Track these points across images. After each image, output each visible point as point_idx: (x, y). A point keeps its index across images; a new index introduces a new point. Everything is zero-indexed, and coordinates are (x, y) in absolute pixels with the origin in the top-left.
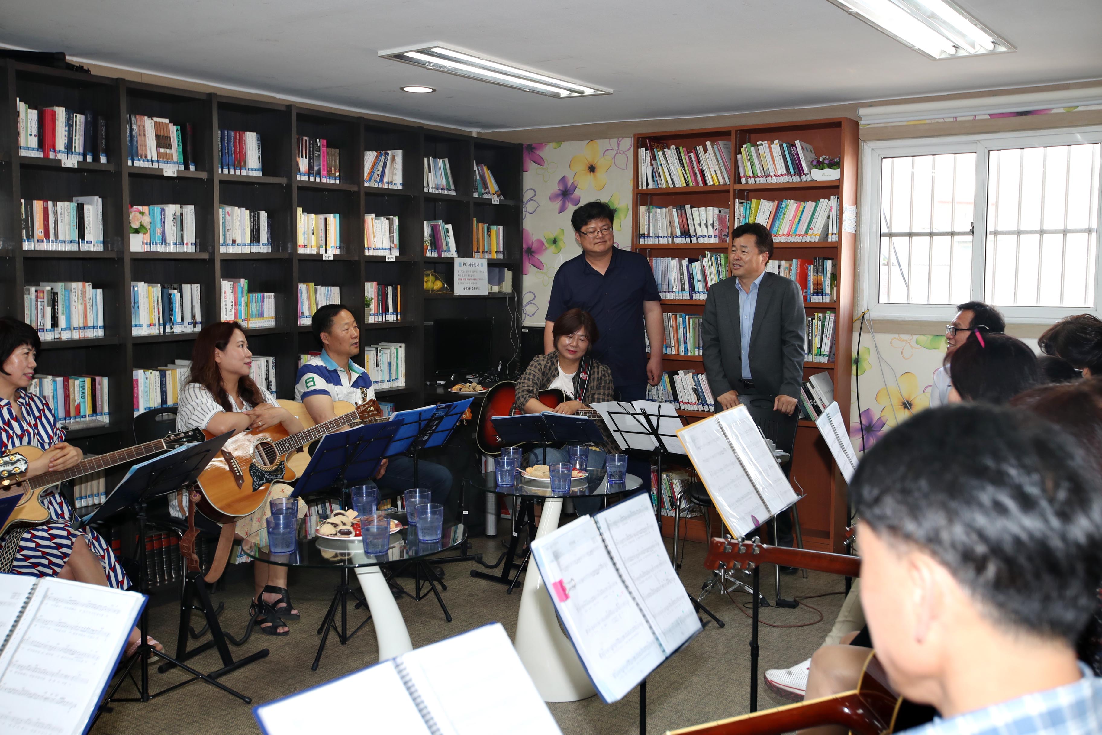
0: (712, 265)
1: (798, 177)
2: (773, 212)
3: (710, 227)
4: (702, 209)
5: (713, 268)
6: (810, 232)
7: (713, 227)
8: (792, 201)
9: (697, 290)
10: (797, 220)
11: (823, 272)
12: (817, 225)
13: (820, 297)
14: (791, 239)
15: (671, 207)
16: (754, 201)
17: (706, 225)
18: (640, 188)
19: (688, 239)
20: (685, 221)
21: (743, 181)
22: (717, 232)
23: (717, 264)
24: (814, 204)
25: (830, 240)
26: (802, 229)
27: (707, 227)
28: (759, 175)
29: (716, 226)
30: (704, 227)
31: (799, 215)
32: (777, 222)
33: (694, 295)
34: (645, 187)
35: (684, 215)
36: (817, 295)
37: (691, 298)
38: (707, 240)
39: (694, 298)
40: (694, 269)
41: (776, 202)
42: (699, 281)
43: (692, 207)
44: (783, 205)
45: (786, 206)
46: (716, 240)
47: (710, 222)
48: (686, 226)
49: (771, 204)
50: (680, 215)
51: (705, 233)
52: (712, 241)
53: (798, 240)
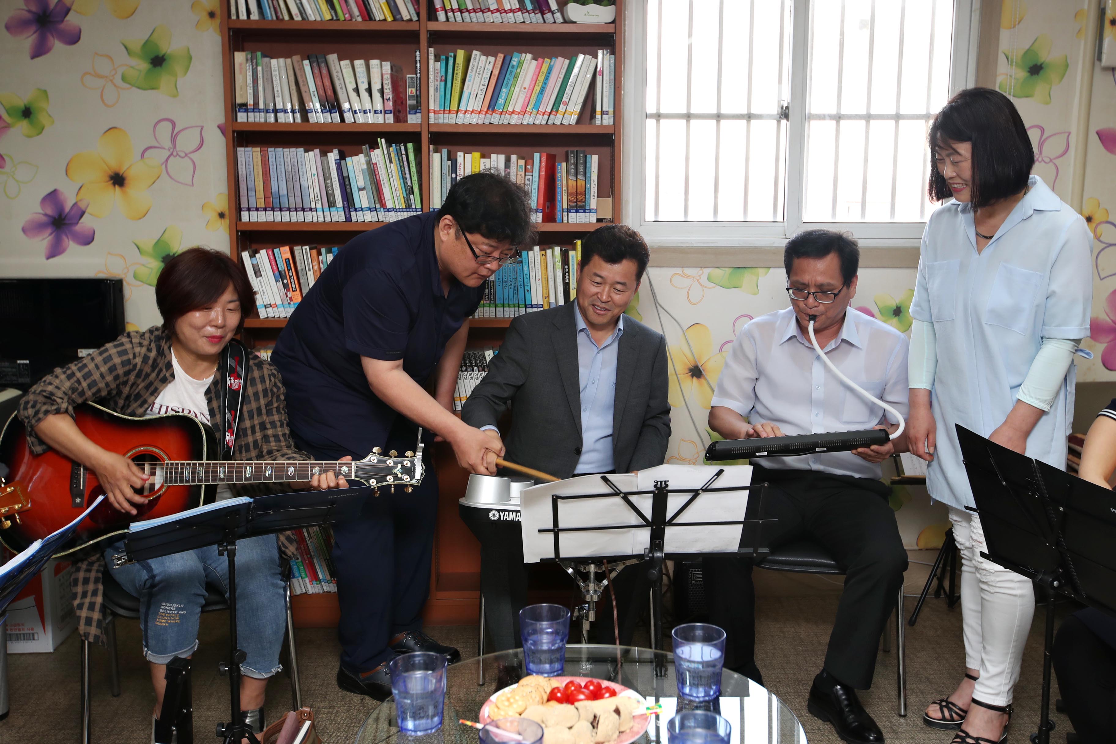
0: (391, 162)
1: (539, 15)
2: (496, 72)
3: (376, 95)
4: (359, 63)
5: (394, 168)
6: (562, 108)
7: (382, 96)
8: (529, 56)
9: (358, 205)
10: (538, 88)
11: (585, 174)
12: (574, 98)
13: (581, 215)
14: (528, 120)
15: (296, 58)
16: (461, 54)
17: (369, 90)
18: (234, 17)
19: (336, 116)
20: (327, 83)
21: (441, 16)
22: (391, 103)
23: (401, 161)
24: (567, 62)
25: (598, 122)
26: (547, 104)
27: (371, 95)
28: (470, 7)
29: (388, 93)
30: (364, 95)
31: (541, 79)
32: (504, 90)
33: (353, 214)
34: (243, 16)
35: (324, 71)
36: (577, 212)
37: (349, 219)
38: (370, 119)
39: (354, 219)
40: (350, 168)
41: (501, 56)
42: (360, 189)
43: (340, 59)
44: (514, 62)
45: (520, 64)
46: (390, 118)
47: (376, 87)
48: (330, 92)
49: (492, 59)
50: (316, 71)
51: (368, 106)
52: (380, 119)
53: (540, 120)
